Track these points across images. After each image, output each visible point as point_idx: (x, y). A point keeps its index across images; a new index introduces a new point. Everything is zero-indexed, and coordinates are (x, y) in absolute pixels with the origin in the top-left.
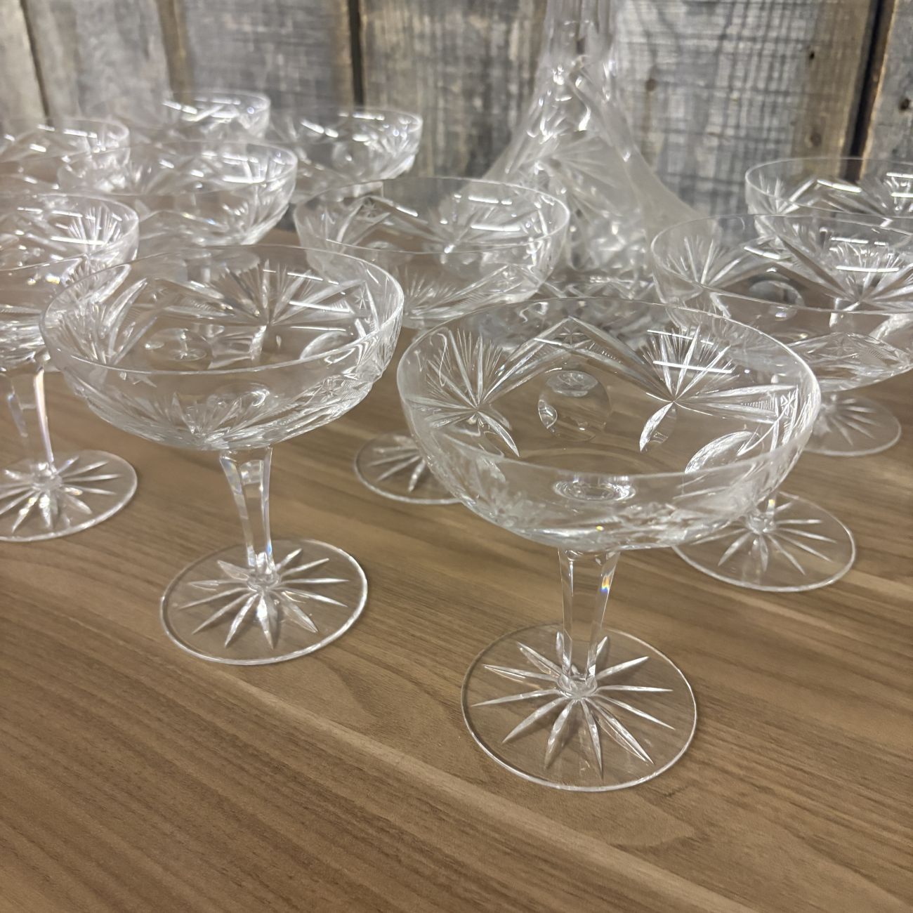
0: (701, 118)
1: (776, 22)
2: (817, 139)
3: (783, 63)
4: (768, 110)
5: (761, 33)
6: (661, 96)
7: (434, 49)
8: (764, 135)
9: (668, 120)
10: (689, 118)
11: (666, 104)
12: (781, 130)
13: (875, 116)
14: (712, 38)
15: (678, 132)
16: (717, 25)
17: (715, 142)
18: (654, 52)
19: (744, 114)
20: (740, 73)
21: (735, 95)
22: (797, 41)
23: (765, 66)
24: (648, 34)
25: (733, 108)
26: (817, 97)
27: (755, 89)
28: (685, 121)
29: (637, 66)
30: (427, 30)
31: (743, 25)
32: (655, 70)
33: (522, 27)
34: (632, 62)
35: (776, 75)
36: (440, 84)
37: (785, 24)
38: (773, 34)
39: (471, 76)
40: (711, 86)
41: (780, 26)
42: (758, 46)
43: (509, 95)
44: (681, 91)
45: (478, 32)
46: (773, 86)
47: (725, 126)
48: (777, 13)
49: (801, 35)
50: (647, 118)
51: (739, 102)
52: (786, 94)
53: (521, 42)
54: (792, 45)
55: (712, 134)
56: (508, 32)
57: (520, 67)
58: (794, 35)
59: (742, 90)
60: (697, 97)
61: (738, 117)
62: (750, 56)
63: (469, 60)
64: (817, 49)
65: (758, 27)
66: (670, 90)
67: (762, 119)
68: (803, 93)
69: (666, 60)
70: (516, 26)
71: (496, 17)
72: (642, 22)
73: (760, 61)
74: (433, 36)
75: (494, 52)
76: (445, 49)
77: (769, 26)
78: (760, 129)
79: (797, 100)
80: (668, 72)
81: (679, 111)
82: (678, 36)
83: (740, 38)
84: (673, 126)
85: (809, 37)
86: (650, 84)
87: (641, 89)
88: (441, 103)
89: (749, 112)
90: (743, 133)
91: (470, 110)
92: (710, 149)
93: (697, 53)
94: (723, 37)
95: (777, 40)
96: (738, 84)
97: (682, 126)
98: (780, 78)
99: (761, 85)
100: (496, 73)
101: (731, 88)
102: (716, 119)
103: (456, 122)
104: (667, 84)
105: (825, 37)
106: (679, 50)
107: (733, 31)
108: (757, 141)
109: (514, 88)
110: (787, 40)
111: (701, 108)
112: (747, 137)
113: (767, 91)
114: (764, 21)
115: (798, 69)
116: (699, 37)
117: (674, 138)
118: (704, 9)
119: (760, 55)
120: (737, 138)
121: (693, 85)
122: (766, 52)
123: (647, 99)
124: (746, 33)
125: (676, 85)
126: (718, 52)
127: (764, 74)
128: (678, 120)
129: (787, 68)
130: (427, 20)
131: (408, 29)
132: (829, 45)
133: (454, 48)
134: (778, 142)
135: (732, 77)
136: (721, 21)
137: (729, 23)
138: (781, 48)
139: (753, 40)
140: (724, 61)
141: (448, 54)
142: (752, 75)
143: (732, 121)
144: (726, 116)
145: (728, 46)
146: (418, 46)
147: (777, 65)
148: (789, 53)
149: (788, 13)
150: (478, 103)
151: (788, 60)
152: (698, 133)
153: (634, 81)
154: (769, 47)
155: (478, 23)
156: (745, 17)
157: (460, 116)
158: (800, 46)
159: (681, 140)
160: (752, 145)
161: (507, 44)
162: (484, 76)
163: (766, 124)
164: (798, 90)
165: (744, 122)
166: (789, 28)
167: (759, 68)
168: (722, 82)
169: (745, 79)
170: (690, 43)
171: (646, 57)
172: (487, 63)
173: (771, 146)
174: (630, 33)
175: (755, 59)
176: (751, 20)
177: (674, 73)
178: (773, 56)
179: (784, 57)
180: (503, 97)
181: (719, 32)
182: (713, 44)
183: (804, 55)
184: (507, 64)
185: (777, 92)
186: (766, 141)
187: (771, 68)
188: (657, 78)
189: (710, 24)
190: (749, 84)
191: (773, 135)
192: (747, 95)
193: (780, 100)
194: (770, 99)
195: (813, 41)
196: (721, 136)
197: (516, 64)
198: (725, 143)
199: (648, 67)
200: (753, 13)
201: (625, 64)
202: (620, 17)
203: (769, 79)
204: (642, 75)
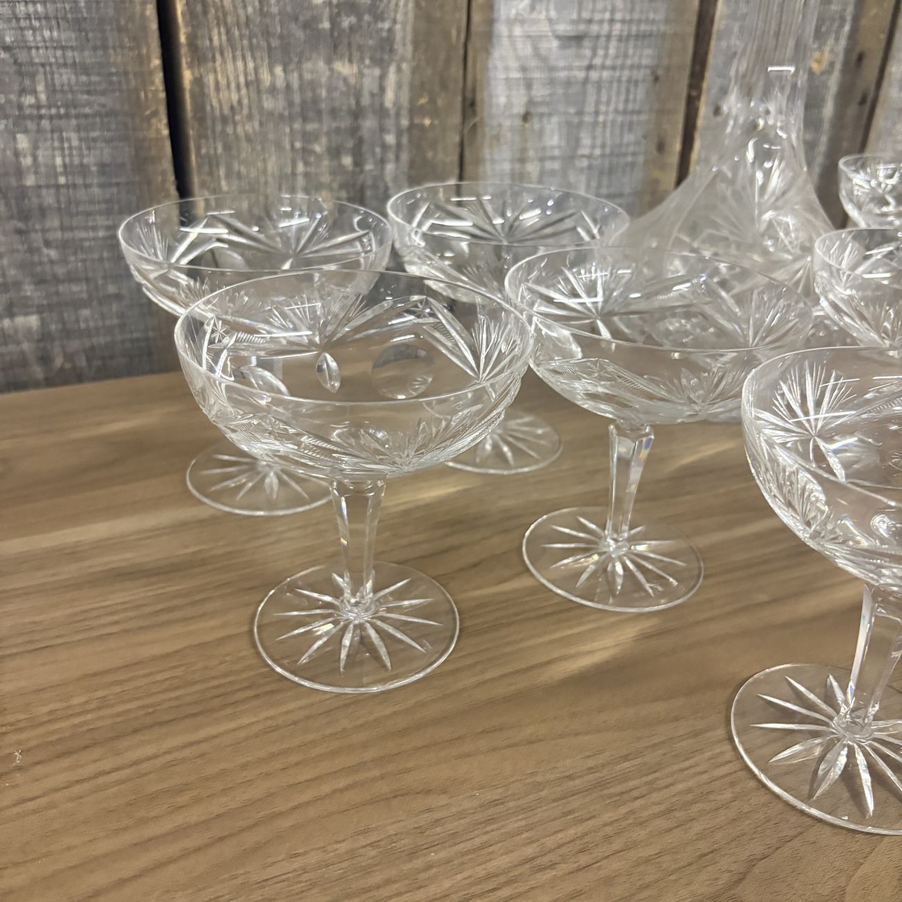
0: (574, 142)
1: (631, 51)
2: (661, 147)
3: (636, 86)
4: (626, 128)
5: (619, 62)
6: (537, 126)
7: (290, 104)
8: (624, 150)
9: (544, 148)
10: (563, 144)
11: (541, 133)
12: (637, 143)
13: (700, 122)
14: (580, 68)
15: (553, 158)
16: (584, 57)
17: (585, 163)
18: (529, 85)
19: (608, 134)
20: (604, 98)
21: (601, 118)
22: (646, 67)
23: (623, 90)
24: (524, 69)
25: (599, 130)
26: (661, 112)
27: (616, 111)
28: (559, 147)
29: (514, 100)
30: (280, 83)
31: (606, 56)
32: (531, 102)
33: (399, 70)
34: (508, 97)
35: (631, 97)
36: (298, 145)
37: (638, 52)
38: (629, 62)
39: (338, 131)
40: (580, 113)
41: (634, 55)
42: (618, 73)
43: (384, 147)
44: (555, 119)
45: (345, 80)
46: (630, 107)
47: (593, 147)
48: (631, 44)
49: (649, 61)
50: (524, 150)
51: (604, 123)
52: (639, 112)
53: (399, 86)
54: (642, 71)
55: (583, 156)
56: (382, 77)
57: (398, 115)
58: (644, 62)
59: (606, 113)
60: (569, 124)
61: (604, 137)
62: (611, 82)
63: (334, 112)
64: (660, 72)
65: (617, 57)
66: (545, 120)
67: (622, 136)
68: (651, 110)
69: (539, 92)
70: (392, 69)
71: (367, 62)
72: (518, 58)
73: (619, 87)
74: (288, 87)
75: (366, 101)
76: (303, 102)
77: (626, 56)
78: (620, 145)
79: (647, 117)
80: (543, 103)
81: (554, 139)
82: (552, 69)
83: (603, 67)
84: (548, 154)
85: (655, 63)
86: (526, 117)
87: (518, 122)
88: (301, 168)
89: (612, 132)
90: (608, 151)
91: (338, 170)
92: (582, 170)
93: (568, 83)
94: (590, 67)
95: (632, 67)
96: (603, 108)
97: (556, 153)
98: (635, 100)
99: (621, 107)
100: (369, 124)
101: (597, 113)
102: (586, 141)
103: (319, 187)
104: (542, 115)
105: (665, 62)
106: (552, 82)
107: (598, 61)
108: (618, 156)
109: (390, 139)
110: (639, 67)
111: (572, 131)
112: (612, 154)
113: (625, 112)
114: (622, 51)
115: (647, 91)
116: (570, 68)
117: (549, 165)
118: (573, 43)
119: (619, 81)
120: (603, 156)
121: (566, 113)
122: (624, 79)
123: (522, 132)
124: (609, 62)
125: (550, 115)
126: (586, 81)
127: (623, 97)
128: (552, 147)
129: (639, 90)
130: (279, 70)
131: (254, 84)
132: (668, 69)
133: (316, 100)
134: (634, 154)
135: (598, 103)
136: (588, 52)
137: (594, 54)
138: (635, 74)
139: (613, 68)
140: (591, 90)
141: (309, 109)
142: (614, 98)
143: (599, 142)
144: (594, 138)
145: (594, 75)
146: (268, 104)
147: (632, 89)
148: (641, 77)
149: (639, 43)
150: (347, 161)
151: (640, 84)
152: (569, 158)
153: (512, 116)
154: (626, 73)
155: (344, 68)
156: (607, 48)
157: (326, 178)
158: (648, 72)
159: (556, 165)
160: (615, 160)
161: (382, 89)
162: (354, 131)
163: (626, 139)
164: (648, 108)
165: (609, 142)
166: (641, 56)
167: (618, 93)
168: (590, 108)
169: (608, 103)
170: (563, 75)
171: (522, 91)
172: (357, 113)
173: (629, 159)
174: (507, 69)
175: (615, 85)
176: (612, 51)
177: (548, 104)
178: (629, 81)
179: (637, 81)
180: (378, 150)
181: (586, 63)
182: (581, 75)
183: (650, 78)
184: (382, 112)
185: (633, 112)
186: (625, 155)
187: (628, 91)
188: (533, 110)
189: (579, 57)
190: (612, 108)
191: (631, 149)
192: (611, 117)
193: (635, 118)
194: (628, 118)
195: (658, 66)
196: (589, 157)
197: (392, 112)
198: (595, 163)
199: (524, 100)
200: (613, 44)
201: (502, 100)
202: (497, 53)
203: (627, 101)
204: (519, 109)
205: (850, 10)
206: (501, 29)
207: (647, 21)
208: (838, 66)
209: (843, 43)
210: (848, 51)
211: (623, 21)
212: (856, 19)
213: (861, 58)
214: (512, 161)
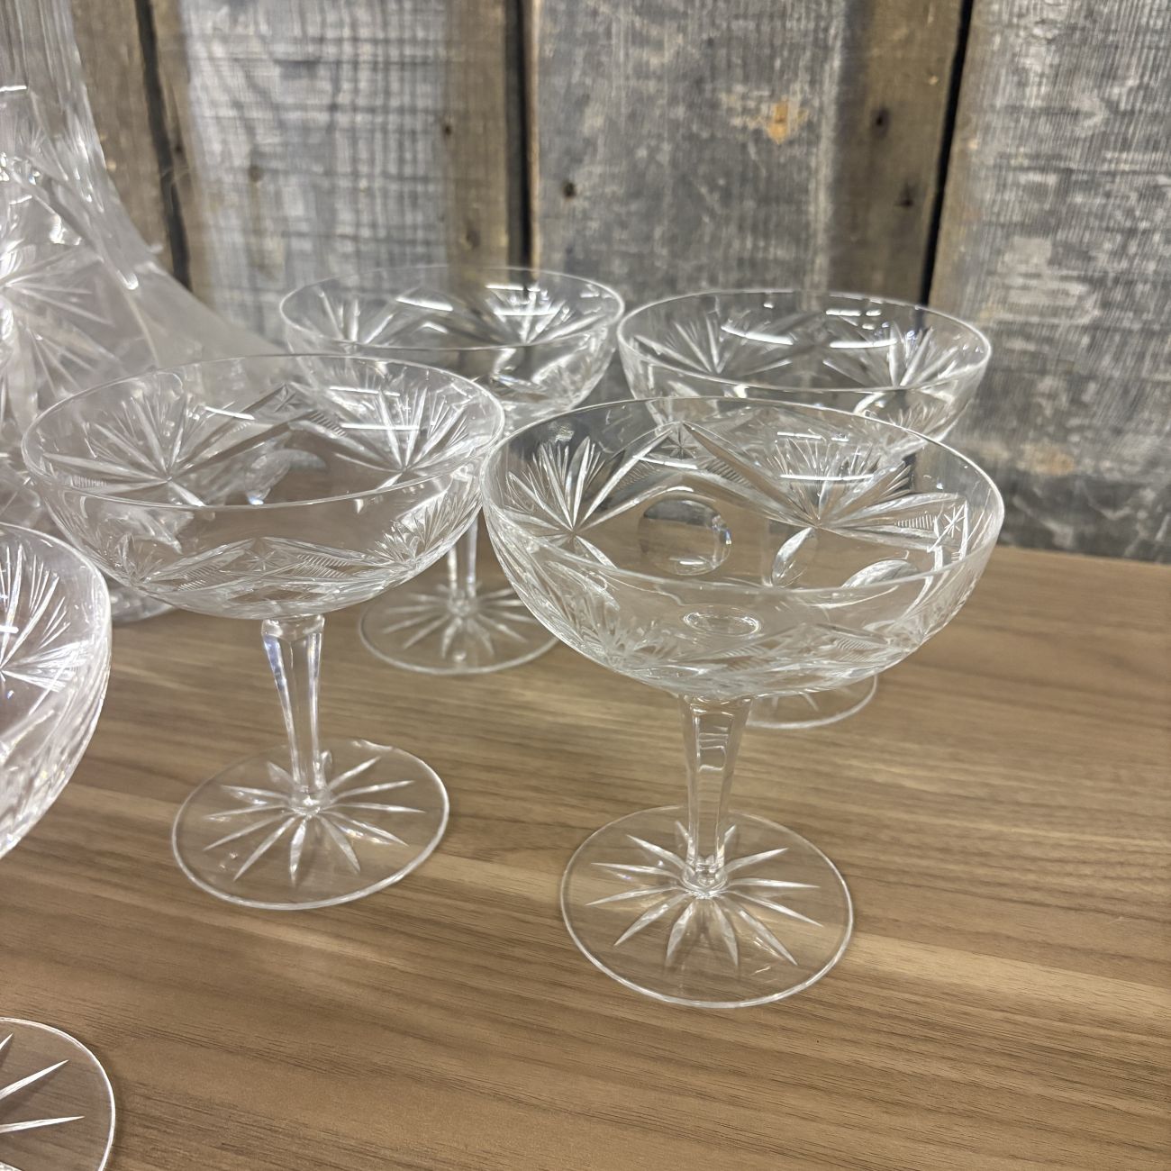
0: (327, 216)
1: (395, 86)
2: (474, 237)
3: (414, 141)
4: (407, 202)
5: (379, 102)
6: (271, 188)
8: (409, 235)
9: (285, 220)
10: (313, 214)
11: (278, 196)
12: (428, 227)
13: (537, 205)
14: (320, 109)
15: (301, 235)
16: (322, 92)
17: (349, 247)
18: (250, 129)
19: (379, 208)
20: (364, 155)
21: (363, 184)
22: (426, 111)
23: (393, 144)
24: (237, 105)
25: (363, 201)
26: (463, 183)
27: (385, 175)
28: (308, 220)
29: (234, 149)
31: (356, 91)
32: (256, 153)
34: (224, 142)
35: (408, 156)
37: (407, 88)
38: (394, 103)
40: (330, 173)
41: (401, 93)
42: (379, 119)
44: (294, 180)
46: (408, 170)
47: (358, 225)
48: (394, 75)
49: (430, 103)
50: (257, 219)
51: (369, 192)
52: (425, 180)
54: (420, 117)
55: (344, 237)
58: (420, 103)
59: (371, 177)
60: (315, 187)
61: (373, 212)
62: (372, 131)
64: (452, 121)
65: (374, 94)
66: (281, 180)
67: (402, 213)
68: (446, 178)
69: (269, 140)
72: (226, 89)
73: (385, 138)
77: (387, 93)
78: (402, 227)
79: (440, 188)
80: (274, 156)
81: (296, 209)
82: (276, 107)
83: (355, 109)
84: (293, 227)
85: (440, 105)
86: (254, 173)
87: (242, 180)
89: (385, 205)
90: (382, 233)
92: (346, 257)
93: (305, 129)
94: (333, 108)
95: (401, 111)
96: (364, 169)
97: (304, 227)
98: (415, 160)
99: (393, 169)
101: (355, 175)
102: (345, 216)
104: (275, 172)
105: (457, 105)
106: (282, 125)
107: (344, 99)
108: (402, 242)
110: (413, 111)
111: (323, 199)
112: (388, 239)
113: (400, 178)
114: (380, 84)
115: (434, 148)
116: (304, 108)
117: (297, 244)
118: (304, 72)
119: (385, 131)
120: (376, 240)
121: (308, 172)
122: (391, 127)
123: (253, 193)
124: (361, 102)
125: (286, 173)
126: (331, 128)
127: (393, 155)
128: (298, 219)
129: (420, 146)
132: (465, 116)
134: (427, 243)
135: (355, 160)
136: (326, 86)
137: (337, 89)
138: (408, 120)
139: (372, 110)
140: (341, 140)
142: (379, 156)
143: (365, 218)
144: (357, 212)
145: (343, 119)
147: (407, 144)
148: (419, 127)
149: (407, 74)
151: (419, 136)
152: (326, 236)
153: (231, 169)
154: (393, 119)
156: (355, 80)
158: (431, 119)
159: (307, 245)
160: (396, 249)
163: (409, 219)
164: (439, 174)
165: (381, 220)
166: (413, 95)
167: (386, 148)
168: (343, 167)
169: (372, 162)
170: (294, 116)
171: (243, 137)
173: (420, 250)
174: (214, 104)
175: (378, 136)
176: (363, 85)
177: (282, 157)
178: (400, 131)
179: (413, 133)
181: (326, 100)
182: (323, 118)
183: (438, 129)
185: (414, 179)
186: (413, 242)
187: (401, 147)
188: (259, 163)
189: (313, 90)
190: (378, 170)
191: (420, 234)
192: (378, 183)
193: (420, 188)
194: (407, 188)
195: (446, 111)
196: (355, 239)
198: (363, 248)
199: (245, 149)
200: (364, 75)
201: (217, 147)
202: (197, 81)
203: (401, 161)
204: (240, 159)
205: (836, 28)
206: (198, 49)
207: (414, 41)
208: (827, 131)
209: (830, 89)
210: (848, 105)
211: (375, 41)
212: (854, 47)
213: (882, 119)
214: (245, 231)
